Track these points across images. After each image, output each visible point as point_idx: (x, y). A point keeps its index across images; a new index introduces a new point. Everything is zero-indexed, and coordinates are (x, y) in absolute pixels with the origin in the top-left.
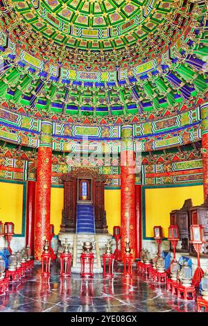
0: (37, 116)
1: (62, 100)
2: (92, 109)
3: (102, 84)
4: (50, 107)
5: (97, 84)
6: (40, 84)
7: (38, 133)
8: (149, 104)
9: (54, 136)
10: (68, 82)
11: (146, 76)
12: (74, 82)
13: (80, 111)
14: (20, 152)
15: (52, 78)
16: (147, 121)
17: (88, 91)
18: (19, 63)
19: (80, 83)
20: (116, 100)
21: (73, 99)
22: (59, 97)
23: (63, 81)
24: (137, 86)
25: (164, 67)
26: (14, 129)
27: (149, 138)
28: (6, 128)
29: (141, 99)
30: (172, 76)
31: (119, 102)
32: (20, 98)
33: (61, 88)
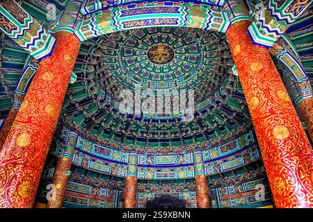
0: (126, 150)
1: (145, 135)
2: (168, 140)
3: (174, 120)
4: (136, 141)
5: (170, 121)
6: (128, 124)
7: (126, 164)
8: (212, 132)
9: (139, 165)
10: (148, 120)
11: (206, 111)
12: (154, 121)
13: (159, 143)
14: (112, 183)
15: (137, 119)
16: (213, 146)
17: (164, 126)
18: (113, 110)
19: (157, 121)
20: (187, 131)
21: (154, 134)
22: (142, 133)
23: (145, 120)
24: (200, 119)
25: (218, 102)
26: (107, 161)
27: (217, 161)
28: (101, 162)
29: (205, 129)
30: (225, 108)
31: (188, 133)
32: (113, 136)
33: (144, 126)
